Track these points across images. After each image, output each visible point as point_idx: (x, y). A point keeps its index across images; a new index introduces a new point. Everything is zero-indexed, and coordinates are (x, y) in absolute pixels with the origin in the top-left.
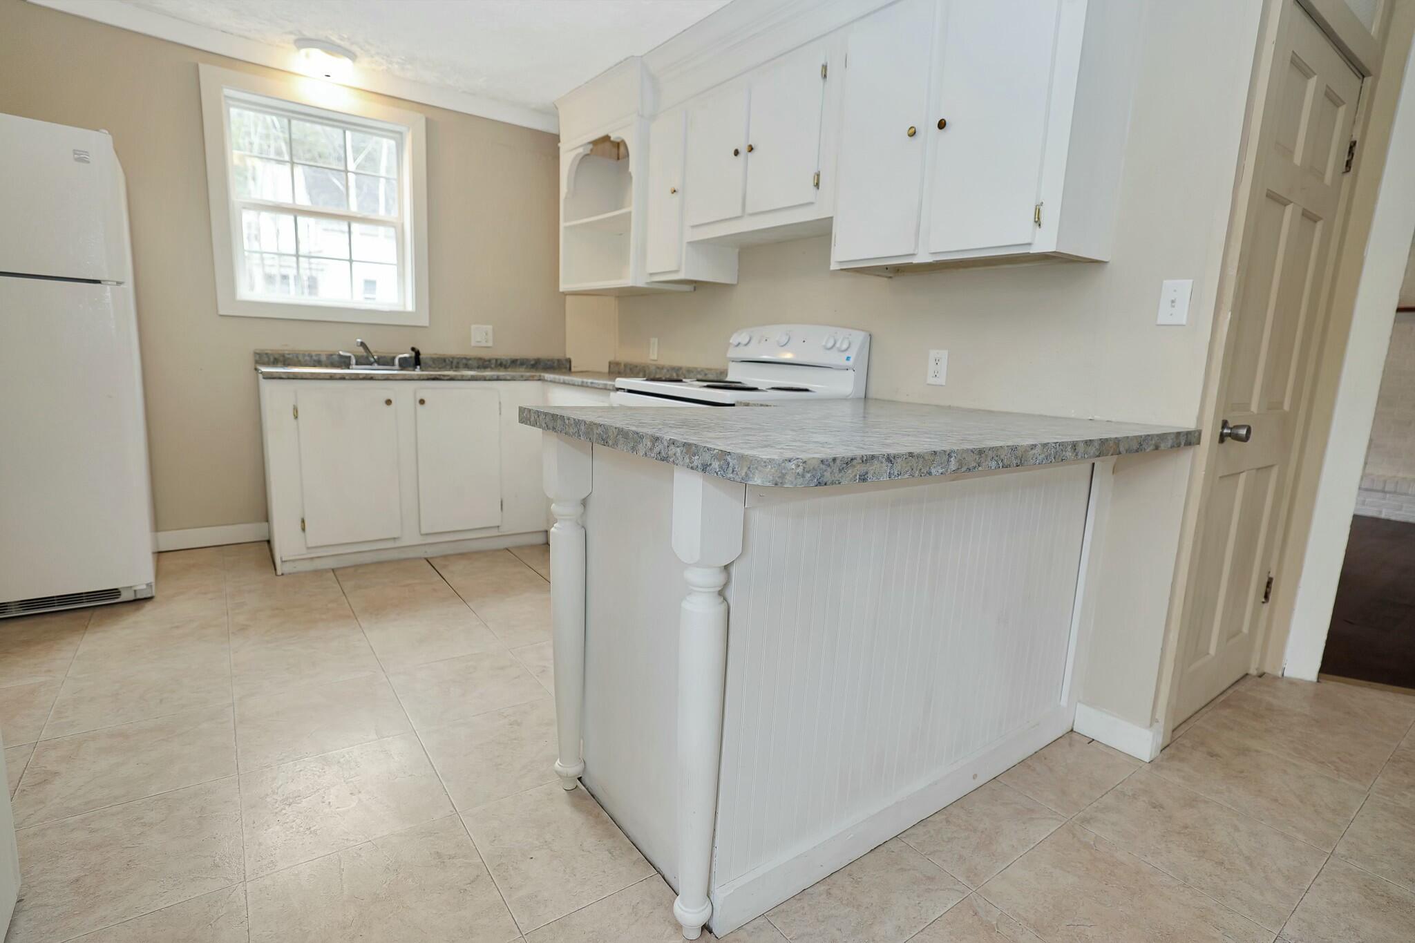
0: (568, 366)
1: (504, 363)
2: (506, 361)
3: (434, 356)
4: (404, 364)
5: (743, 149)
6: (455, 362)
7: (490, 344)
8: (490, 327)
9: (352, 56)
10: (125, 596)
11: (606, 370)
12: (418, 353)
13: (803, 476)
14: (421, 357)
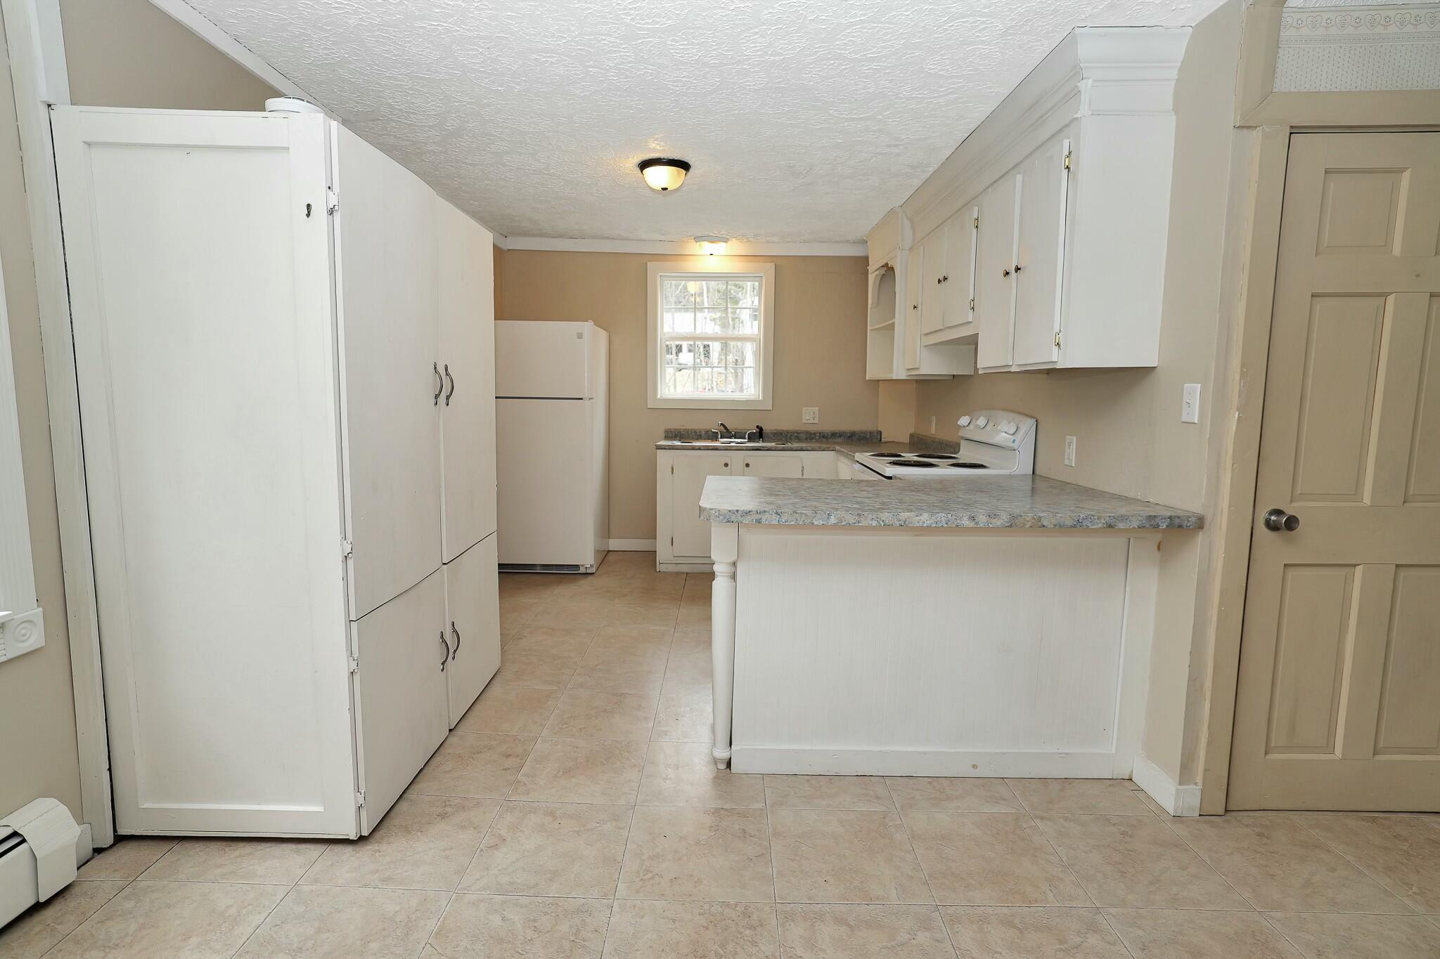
0: (879, 437)
1: (826, 435)
2: (828, 434)
3: (775, 431)
4: (752, 438)
5: (942, 279)
6: (789, 435)
7: (816, 421)
8: (817, 408)
9: (726, 240)
10: (582, 570)
11: (907, 440)
12: (761, 429)
13: (719, 517)
14: (764, 431)
